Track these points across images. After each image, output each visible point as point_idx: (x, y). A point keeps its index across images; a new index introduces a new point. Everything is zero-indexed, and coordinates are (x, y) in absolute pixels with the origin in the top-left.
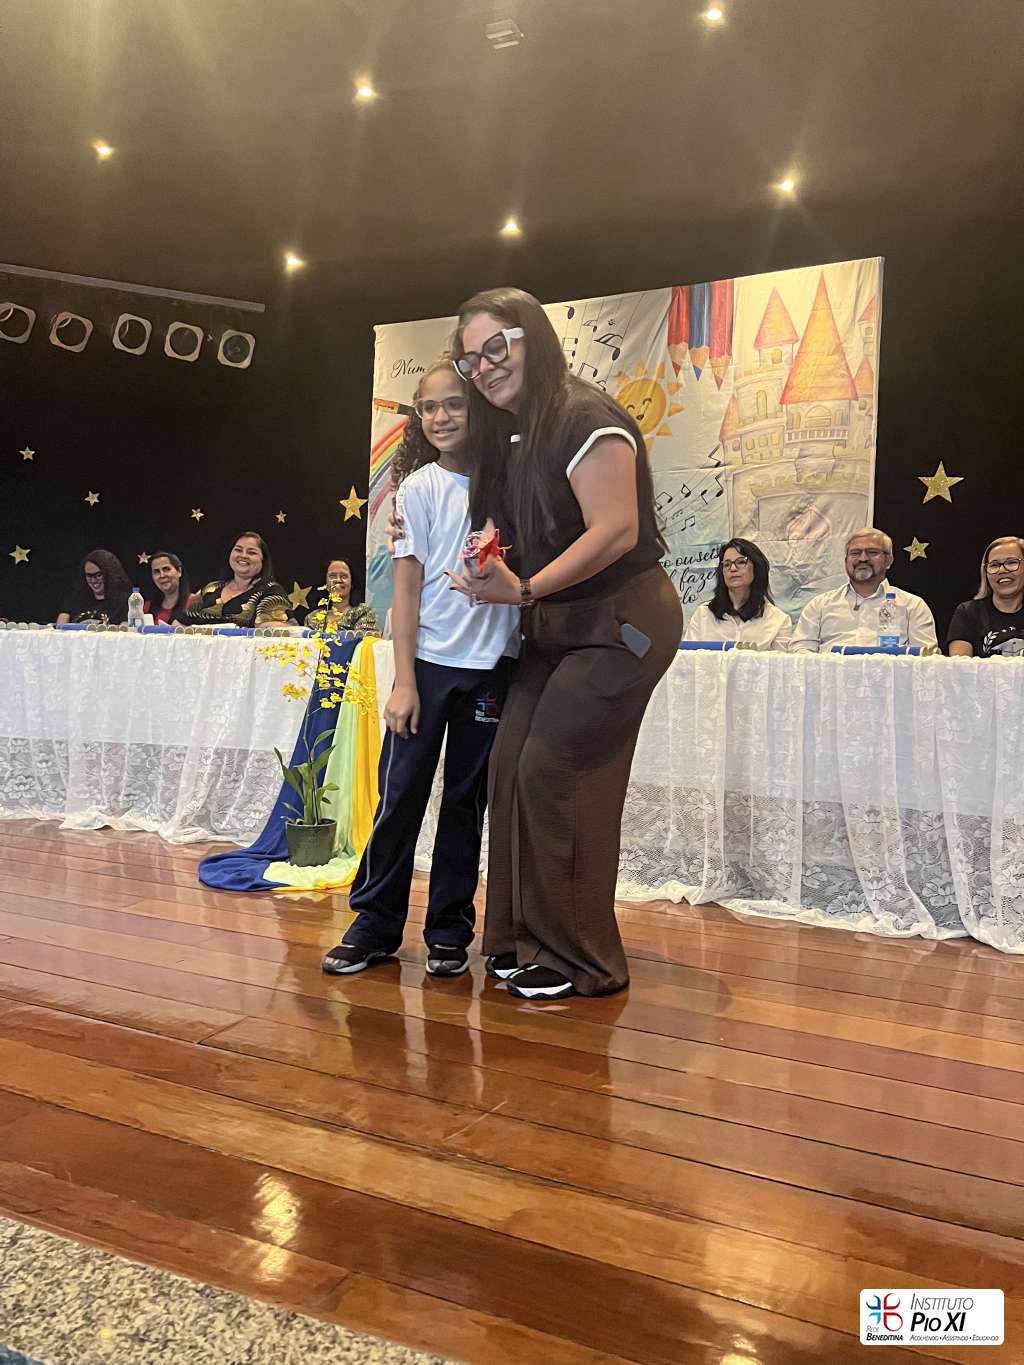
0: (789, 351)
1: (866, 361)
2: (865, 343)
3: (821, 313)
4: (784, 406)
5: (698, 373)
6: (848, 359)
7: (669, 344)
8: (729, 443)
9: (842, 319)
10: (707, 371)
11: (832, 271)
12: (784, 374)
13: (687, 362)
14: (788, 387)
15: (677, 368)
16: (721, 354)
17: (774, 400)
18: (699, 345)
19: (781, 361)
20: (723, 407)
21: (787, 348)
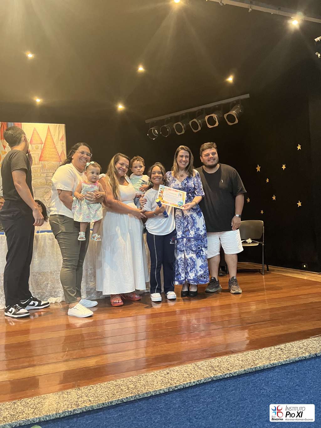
1: (63, 151)
2: (62, 147)
3: (49, 137)
4: (40, 162)
6: (58, 150)
9: (55, 140)
11: (52, 126)
12: (40, 153)
14: (41, 157)
15: (4, 147)
17: (37, 160)
19: (38, 149)
21: (40, 145)
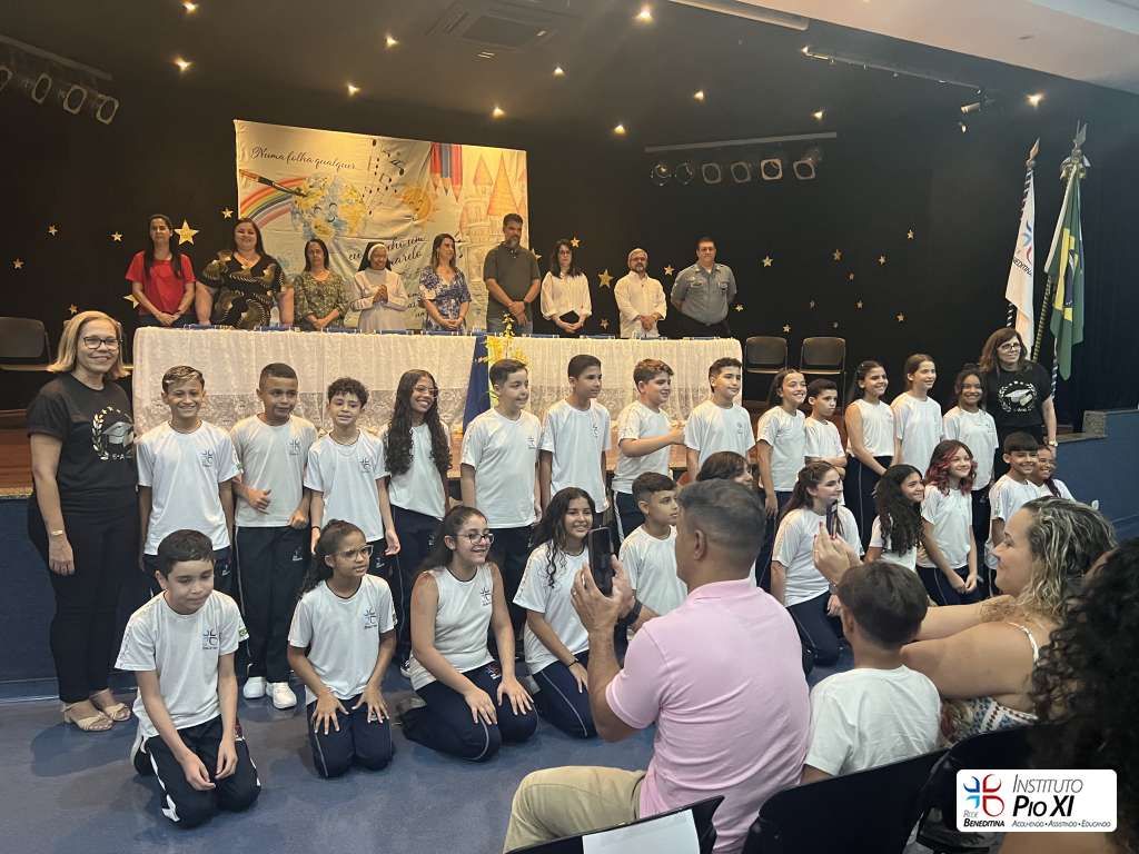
0: (489, 189)
1: (523, 198)
2: (521, 192)
3: (502, 173)
4: (489, 216)
5: (447, 191)
6: (515, 197)
7: (431, 171)
8: (464, 231)
9: (511, 178)
10: (450, 191)
11: (507, 152)
12: (488, 200)
13: (440, 184)
14: (490, 207)
15: (436, 187)
16: (457, 183)
17: (484, 212)
18: (447, 176)
19: (486, 193)
20: (460, 211)
21: (487, 187)
